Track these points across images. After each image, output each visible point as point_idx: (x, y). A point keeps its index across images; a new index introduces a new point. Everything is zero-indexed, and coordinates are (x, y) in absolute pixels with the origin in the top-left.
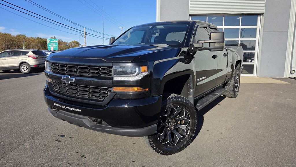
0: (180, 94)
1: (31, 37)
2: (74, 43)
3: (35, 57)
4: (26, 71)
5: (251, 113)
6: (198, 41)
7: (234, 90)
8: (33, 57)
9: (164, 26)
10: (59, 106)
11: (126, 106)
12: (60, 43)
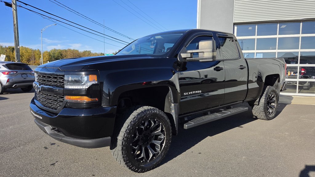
6: (187, 51)
11: (83, 115)
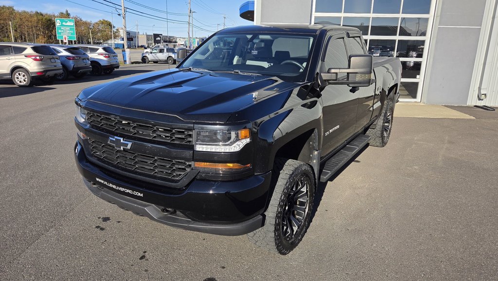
0: (298, 158)
1: (25, 12)
2: (102, 23)
3: (38, 58)
4: (24, 83)
5: (406, 178)
6: (330, 69)
7: (382, 137)
8: (34, 58)
9: (271, 37)
10: (106, 183)
12: (78, 23)
